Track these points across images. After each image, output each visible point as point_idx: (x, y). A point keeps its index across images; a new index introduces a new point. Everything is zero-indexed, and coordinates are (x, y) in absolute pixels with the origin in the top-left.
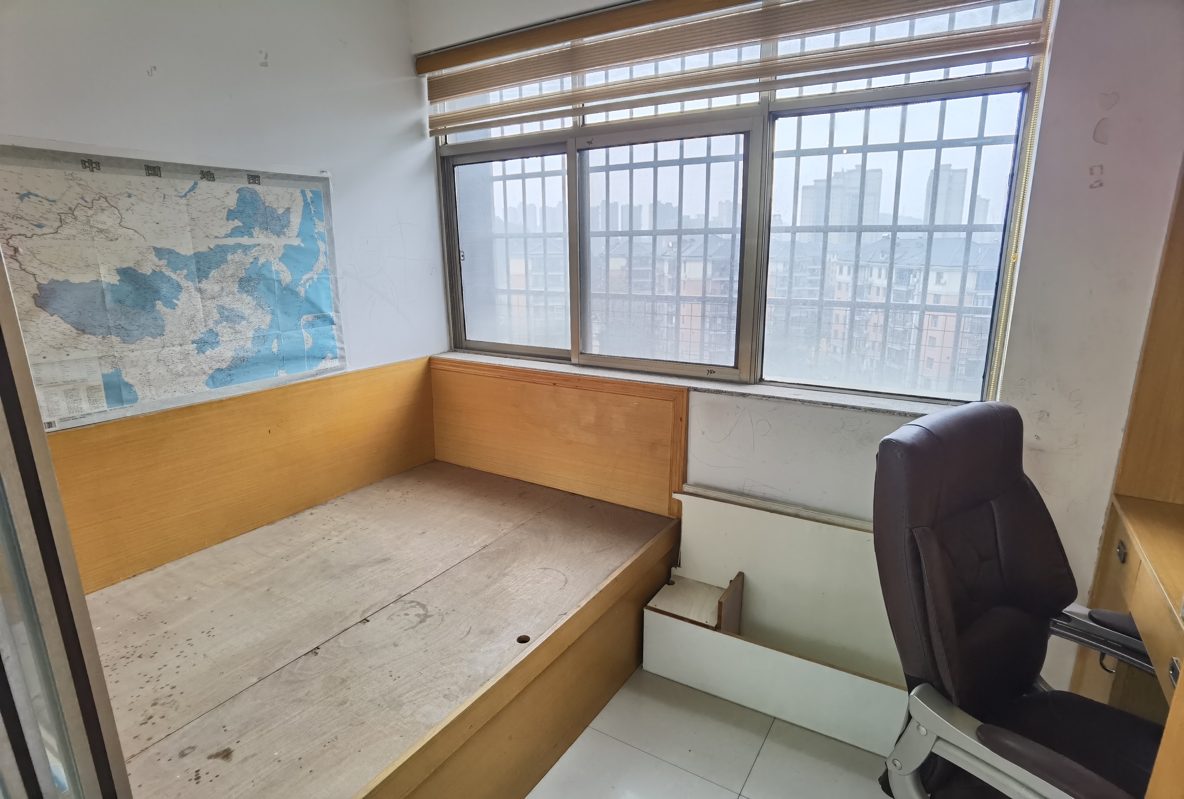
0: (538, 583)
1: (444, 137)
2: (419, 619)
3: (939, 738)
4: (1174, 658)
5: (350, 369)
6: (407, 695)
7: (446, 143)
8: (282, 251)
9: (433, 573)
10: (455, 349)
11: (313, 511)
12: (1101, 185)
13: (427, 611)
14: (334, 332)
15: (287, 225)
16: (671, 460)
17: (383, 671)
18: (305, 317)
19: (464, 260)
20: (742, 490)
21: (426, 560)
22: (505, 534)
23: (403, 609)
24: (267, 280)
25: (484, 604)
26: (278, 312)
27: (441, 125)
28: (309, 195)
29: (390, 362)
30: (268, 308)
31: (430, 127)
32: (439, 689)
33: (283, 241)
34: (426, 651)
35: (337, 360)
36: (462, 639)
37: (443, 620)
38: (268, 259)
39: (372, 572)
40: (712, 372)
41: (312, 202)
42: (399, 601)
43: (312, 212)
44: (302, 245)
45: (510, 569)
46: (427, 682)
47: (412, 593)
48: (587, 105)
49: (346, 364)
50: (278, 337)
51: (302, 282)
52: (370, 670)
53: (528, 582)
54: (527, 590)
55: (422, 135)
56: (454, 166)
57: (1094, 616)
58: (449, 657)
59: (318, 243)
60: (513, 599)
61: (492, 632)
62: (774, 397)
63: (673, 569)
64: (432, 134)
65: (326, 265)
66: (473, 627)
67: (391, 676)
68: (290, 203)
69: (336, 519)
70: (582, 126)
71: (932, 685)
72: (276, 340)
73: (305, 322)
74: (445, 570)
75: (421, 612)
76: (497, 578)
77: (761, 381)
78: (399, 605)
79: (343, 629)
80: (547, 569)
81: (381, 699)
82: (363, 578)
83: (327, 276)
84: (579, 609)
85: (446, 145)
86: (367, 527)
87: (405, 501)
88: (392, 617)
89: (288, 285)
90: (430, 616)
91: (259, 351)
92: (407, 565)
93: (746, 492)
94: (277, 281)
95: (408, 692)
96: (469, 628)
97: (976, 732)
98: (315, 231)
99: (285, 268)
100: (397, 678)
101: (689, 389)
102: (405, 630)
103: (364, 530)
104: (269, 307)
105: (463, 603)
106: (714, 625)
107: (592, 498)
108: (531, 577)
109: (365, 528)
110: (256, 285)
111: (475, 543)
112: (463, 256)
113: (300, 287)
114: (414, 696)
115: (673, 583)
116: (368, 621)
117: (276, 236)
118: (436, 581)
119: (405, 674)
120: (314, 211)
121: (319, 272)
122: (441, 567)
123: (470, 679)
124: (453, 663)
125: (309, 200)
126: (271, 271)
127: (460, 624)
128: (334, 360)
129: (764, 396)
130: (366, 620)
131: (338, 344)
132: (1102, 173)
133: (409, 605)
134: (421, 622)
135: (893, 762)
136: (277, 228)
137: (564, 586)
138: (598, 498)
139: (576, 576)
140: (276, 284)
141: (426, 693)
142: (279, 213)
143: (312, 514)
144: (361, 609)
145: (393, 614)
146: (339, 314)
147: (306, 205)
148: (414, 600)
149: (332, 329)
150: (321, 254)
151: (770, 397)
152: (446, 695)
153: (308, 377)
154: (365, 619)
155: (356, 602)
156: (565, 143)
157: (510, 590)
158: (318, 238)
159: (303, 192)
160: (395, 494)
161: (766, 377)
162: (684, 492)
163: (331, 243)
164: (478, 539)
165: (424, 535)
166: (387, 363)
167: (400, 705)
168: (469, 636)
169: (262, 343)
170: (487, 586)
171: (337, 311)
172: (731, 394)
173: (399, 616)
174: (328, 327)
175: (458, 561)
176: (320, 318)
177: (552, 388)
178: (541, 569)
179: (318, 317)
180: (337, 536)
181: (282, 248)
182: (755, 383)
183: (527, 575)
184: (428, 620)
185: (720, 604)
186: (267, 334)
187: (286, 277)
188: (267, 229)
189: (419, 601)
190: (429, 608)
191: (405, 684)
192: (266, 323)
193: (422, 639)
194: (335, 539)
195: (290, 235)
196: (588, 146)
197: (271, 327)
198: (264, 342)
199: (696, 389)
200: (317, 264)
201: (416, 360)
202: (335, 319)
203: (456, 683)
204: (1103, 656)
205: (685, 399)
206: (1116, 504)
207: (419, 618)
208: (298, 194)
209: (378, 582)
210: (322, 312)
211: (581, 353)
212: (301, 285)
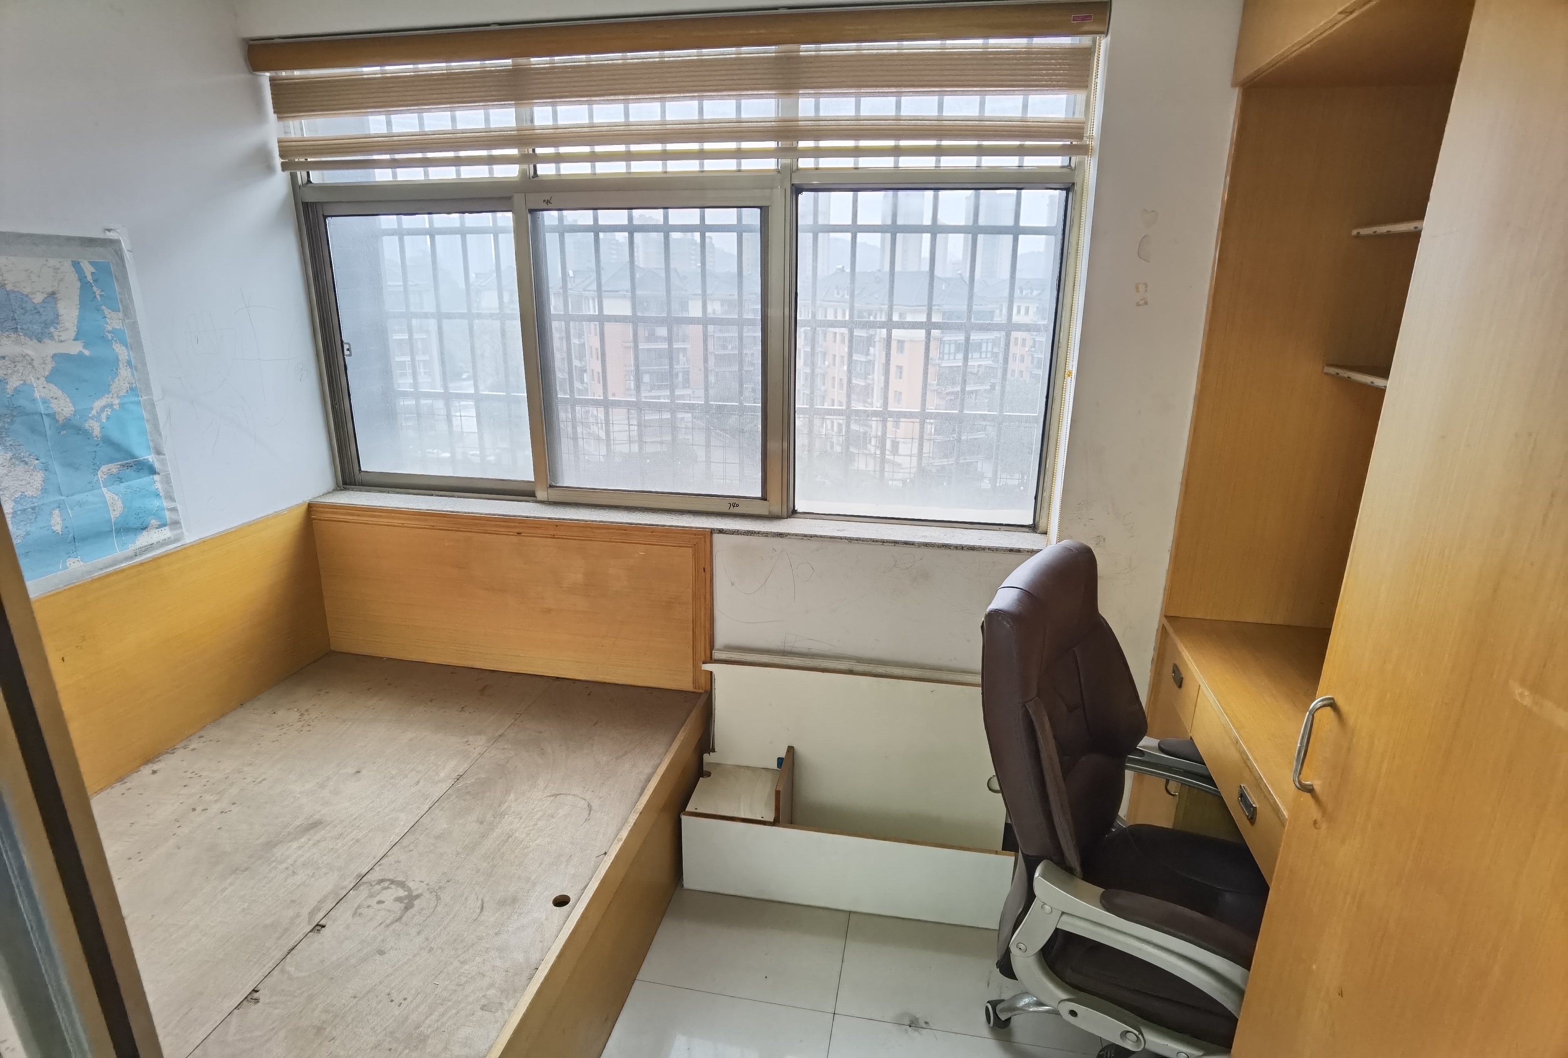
0: (553, 817)
1: (304, 174)
2: (402, 906)
3: (1063, 913)
4: (1242, 785)
5: (189, 538)
6: (428, 1021)
7: (309, 181)
8: (50, 365)
9: (397, 830)
10: (345, 486)
11: (155, 767)
12: (1146, 303)
13: (409, 890)
14: (158, 485)
15: (56, 320)
16: (694, 621)
17: (377, 996)
18: (104, 468)
19: (350, 355)
20: (782, 648)
21: (378, 813)
22: (481, 755)
23: (371, 896)
24: (28, 415)
25: (489, 863)
26: (56, 467)
27: (301, 155)
28: (88, 269)
29: (250, 519)
30: (37, 462)
31: (281, 156)
32: (470, 999)
33: (51, 348)
34: (431, 950)
35: (167, 528)
36: (475, 920)
37: (438, 898)
38: (24, 381)
39: (300, 848)
40: (735, 505)
41: (95, 281)
42: (360, 885)
43: (98, 297)
44: (87, 353)
45: (506, 805)
46: (450, 995)
47: (377, 868)
48: (539, 151)
49: (183, 533)
50: (60, 506)
51: (94, 412)
52: (355, 1001)
53: (539, 819)
54: (541, 830)
55: (269, 169)
56: (325, 217)
57: (1162, 746)
58: (468, 950)
59: (113, 346)
60: (527, 848)
61: (514, 900)
62: (816, 536)
63: (706, 756)
64: (284, 166)
65: (133, 381)
66: (486, 900)
67: (392, 1001)
68: (56, 284)
69: (204, 774)
70: (533, 177)
71: (1052, 861)
72: (57, 512)
73: (105, 476)
74: (413, 824)
75: (402, 893)
76: (493, 821)
77: (794, 513)
78: (364, 891)
79: (286, 950)
80: (557, 795)
81: (390, 1039)
82: (290, 861)
83: (136, 399)
84: (622, 842)
85: (310, 185)
86: (263, 777)
87: (309, 725)
88: (359, 911)
89: (68, 420)
90: (418, 896)
91: (28, 534)
92: (353, 826)
93: (788, 648)
94: (48, 415)
95: (427, 1017)
96: (480, 902)
97: (1100, 902)
98: (107, 329)
99: (59, 393)
100: (402, 1001)
101: (712, 531)
102: (388, 926)
103: (259, 783)
104: (37, 459)
105: (458, 868)
106: (772, 820)
107: (586, 681)
108: (541, 811)
109: (260, 779)
110: (6, 426)
111: (442, 775)
112: (348, 350)
113: (91, 421)
114: (438, 1021)
115: (709, 774)
116: (323, 926)
117: (35, 341)
118: (405, 842)
119: (413, 991)
120: (101, 296)
121: (122, 393)
122: (405, 821)
123: (510, 974)
124: (477, 958)
125: (89, 278)
126: (34, 400)
127: (466, 899)
128: (163, 529)
129: (805, 536)
130: (320, 926)
131: (166, 504)
132: (1146, 291)
133: (378, 887)
134: (407, 908)
135: (1017, 947)
136: (36, 328)
137: (589, 814)
138: (595, 679)
139: (601, 798)
140: (47, 420)
141: (454, 1011)
142: (35, 301)
143: (154, 772)
144: (305, 912)
145: (359, 907)
146: (164, 457)
147: (85, 287)
148: (383, 877)
149: (154, 482)
150: (121, 365)
151: (811, 536)
152: (485, 1006)
153: (121, 562)
154: (317, 925)
155: (292, 901)
156: (510, 198)
157: (517, 835)
158: (112, 339)
159: (76, 265)
160: (288, 716)
161: (799, 507)
162: (715, 660)
163: (136, 345)
164: (444, 768)
165: (360, 774)
166: (246, 520)
167: (423, 1040)
168: (485, 913)
169: (31, 519)
170: (484, 836)
171: (159, 453)
172: (766, 534)
173: (369, 907)
174: (146, 479)
175: (427, 807)
176: (132, 466)
177: (515, 539)
178: (550, 796)
179: (129, 466)
180: (216, 801)
181: (49, 359)
182: (788, 517)
183: (534, 809)
184: (416, 902)
185: (778, 793)
186: (40, 503)
187: (64, 407)
188: (15, 330)
189: (391, 877)
190: (411, 884)
191: (418, 1006)
192: (35, 486)
193: (419, 933)
194: (215, 808)
195: (62, 338)
196: (545, 206)
197: (45, 491)
198: (36, 518)
199: (721, 531)
200: (116, 380)
201: (291, 509)
202: (157, 466)
203: (492, 985)
204: (1167, 782)
205: (708, 545)
206: (1168, 626)
207: (401, 903)
208: (67, 266)
209: (316, 862)
210: (133, 456)
211: (551, 486)
212: (92, 418)
